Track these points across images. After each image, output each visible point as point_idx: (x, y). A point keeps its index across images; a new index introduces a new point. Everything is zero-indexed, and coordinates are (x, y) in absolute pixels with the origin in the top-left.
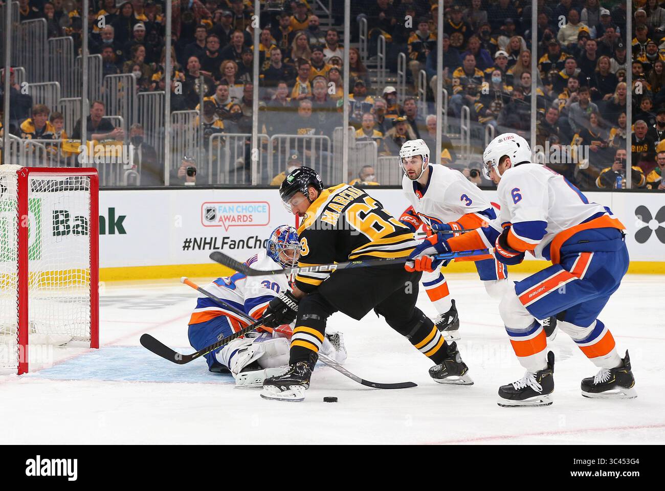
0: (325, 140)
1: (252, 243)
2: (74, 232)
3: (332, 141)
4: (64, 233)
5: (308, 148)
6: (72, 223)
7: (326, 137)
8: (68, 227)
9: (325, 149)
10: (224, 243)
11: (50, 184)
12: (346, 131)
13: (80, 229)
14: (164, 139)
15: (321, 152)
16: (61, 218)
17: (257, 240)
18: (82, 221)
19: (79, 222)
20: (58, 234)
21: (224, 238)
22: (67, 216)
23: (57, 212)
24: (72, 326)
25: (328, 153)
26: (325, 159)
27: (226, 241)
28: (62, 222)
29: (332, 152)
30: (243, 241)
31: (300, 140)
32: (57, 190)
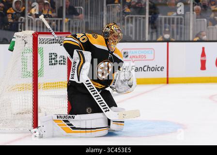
0: (181, 19)
1: (146, 69)
2: (59, 64)
3: (185, 20)
4: (55, 64)
5: (173, 23)
6: (58, 59)
7: (182, 17)
8: (57, 61)
9: (181, 24)
10: (132, 69)
11: (48, 40)
12: (191, 14)
13: (62, 62)
14: (103, 18)
15: (179, 25)
16: (53, 57)
17: (148, 67)
18: (64, 58)
19: (62, 59)
20: (52, 64)
21: (132, 66)
22: (56, 56)
23: (51, 54)
24: (59, 110)
25: (183, 26)
26: (181, 28)
27: (133, 68)
28: (54, 59)
29: (184, 25)
30: (141, 68)
31: (169, 19)
32: (51, 43)
